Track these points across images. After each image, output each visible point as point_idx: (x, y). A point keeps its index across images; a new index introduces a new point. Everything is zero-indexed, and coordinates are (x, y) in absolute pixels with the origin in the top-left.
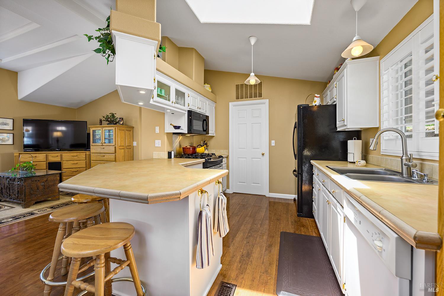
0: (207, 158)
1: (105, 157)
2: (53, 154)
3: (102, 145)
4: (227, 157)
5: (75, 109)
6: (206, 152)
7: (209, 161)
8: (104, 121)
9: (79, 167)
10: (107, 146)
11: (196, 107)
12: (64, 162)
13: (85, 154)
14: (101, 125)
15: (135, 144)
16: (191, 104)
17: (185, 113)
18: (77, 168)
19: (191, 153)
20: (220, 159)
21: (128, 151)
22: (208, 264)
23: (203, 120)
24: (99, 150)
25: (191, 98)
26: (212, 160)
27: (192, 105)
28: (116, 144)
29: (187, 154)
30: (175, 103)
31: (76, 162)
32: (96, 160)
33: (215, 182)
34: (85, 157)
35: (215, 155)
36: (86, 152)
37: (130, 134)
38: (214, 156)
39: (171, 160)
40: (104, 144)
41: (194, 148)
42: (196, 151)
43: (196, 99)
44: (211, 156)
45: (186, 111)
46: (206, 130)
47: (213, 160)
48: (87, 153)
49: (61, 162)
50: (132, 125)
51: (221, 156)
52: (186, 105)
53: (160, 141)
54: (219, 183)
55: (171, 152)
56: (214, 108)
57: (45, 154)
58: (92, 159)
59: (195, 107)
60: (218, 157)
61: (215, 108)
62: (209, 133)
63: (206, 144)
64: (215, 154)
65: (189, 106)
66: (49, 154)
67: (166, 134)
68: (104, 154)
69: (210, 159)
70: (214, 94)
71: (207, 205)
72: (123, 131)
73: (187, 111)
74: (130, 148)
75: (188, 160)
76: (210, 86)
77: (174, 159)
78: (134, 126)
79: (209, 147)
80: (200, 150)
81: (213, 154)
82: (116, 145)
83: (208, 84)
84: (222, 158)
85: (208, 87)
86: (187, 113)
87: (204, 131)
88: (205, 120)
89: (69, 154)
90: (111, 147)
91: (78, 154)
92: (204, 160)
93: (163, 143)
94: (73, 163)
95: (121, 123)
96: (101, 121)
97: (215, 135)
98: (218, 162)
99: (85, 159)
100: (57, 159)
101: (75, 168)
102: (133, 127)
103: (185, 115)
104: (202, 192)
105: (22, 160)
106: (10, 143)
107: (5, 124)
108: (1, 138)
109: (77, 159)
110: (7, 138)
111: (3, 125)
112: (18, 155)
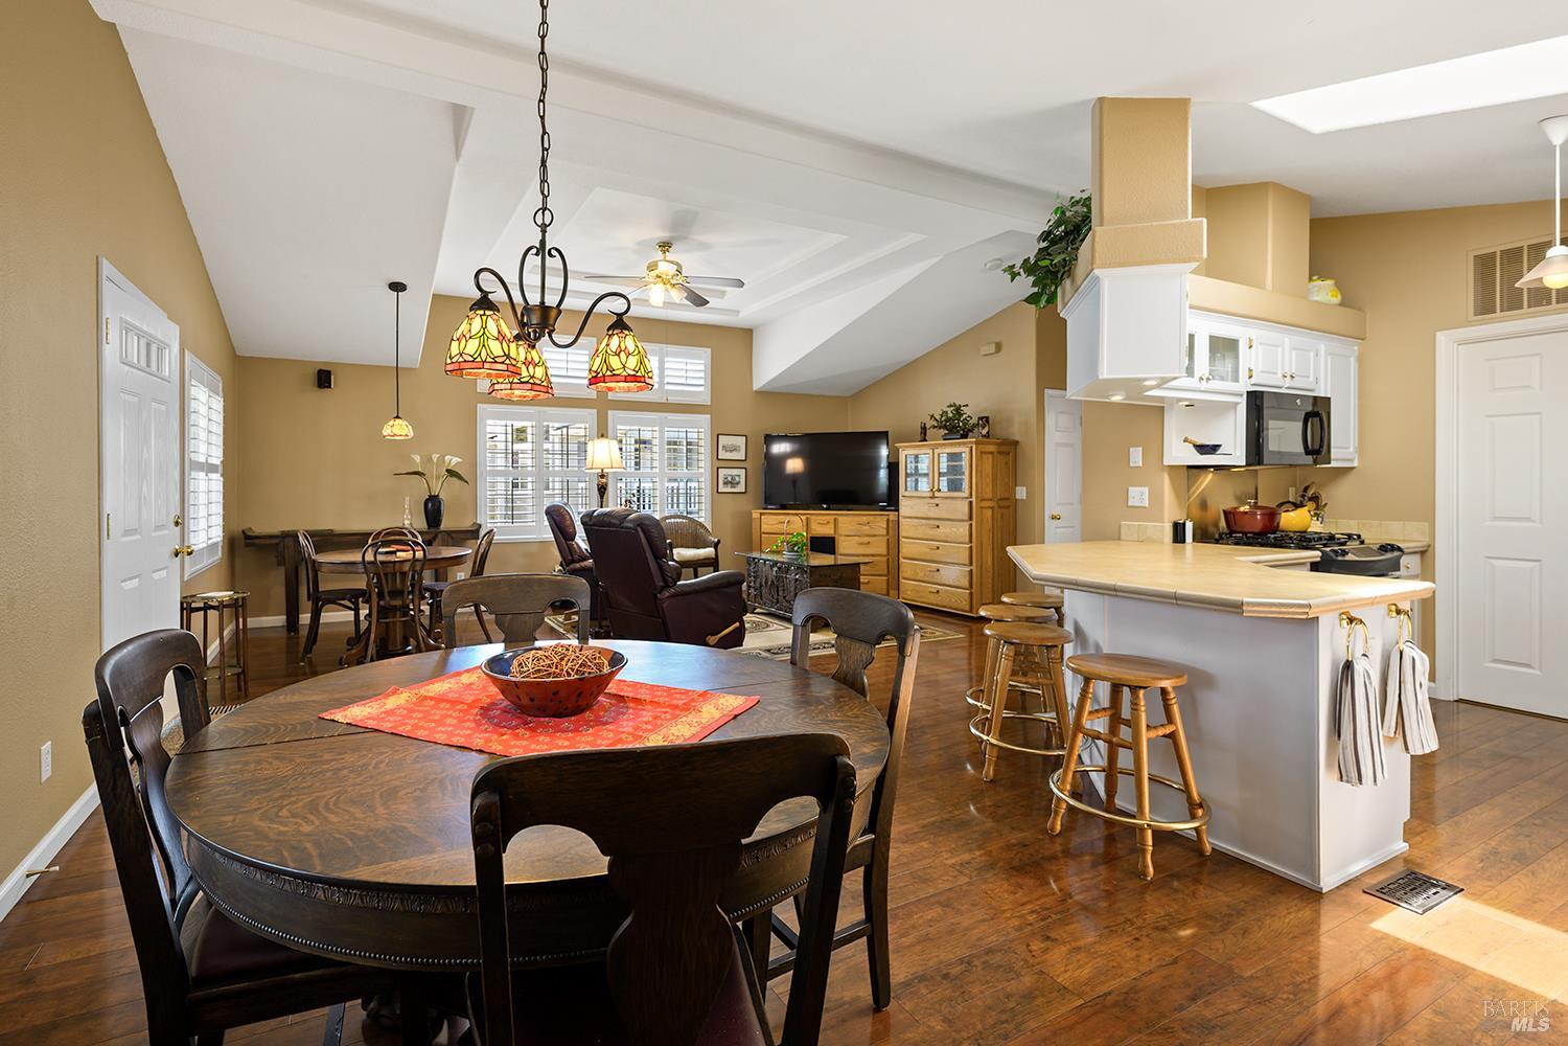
0: (1328, 549)
1: (941, 530)
2: (820, 517)
3: (933, 497)
4: (1423, 553)
5: (846, 398)
6: (1316, 527)
7: (1340, 558)
8: (934, 427)
10: (946, 498)
11: (1276, 373)
12: (841, 537)
13: (885, 518)
14: (926, 440)
15: (1021, 493)
16: (1260, 370)
17: (1236, 404)
19: (1256, 531)
20: (1389, 555)
21: (1002, 515)
22: (1375, 781)
23: (1307, 414)
24: (923, 509)
25: (1260, 348)
26: (1350, 557)
27: (1262, 372)
28: (974, 493)
29: (1239, 533)
30: (1208, 379)
31: (867, 539)
32: (915, 536)
33: (1386, 606)
34: (885, 526)
35: (1362, 542)
36: (888, 515)
37: (1006, 463)
38: (1355, 544)
39: (1184, 548)
40: (937, 494)
41: (1272, 515)
42: (1278, 524)
43: (1278, 346)
44: (1344, 544)
45: (1241, 395)
46: (1317, 448)
47: (1358, 556)
48: (892, 515)
49: (834, 537)
50: (1011, 438)
51: (1392, 546)
52: (1243, 373)
53: (1147, 489)
54: (1398, 612)
55: (1184, 524)
56: (1352, 359)
57: (803, 518)
58: (902, 533)
59: (1274, 376)
60: (1375, 547)
61: (1361, 360)
62: (1332, 456)
63: (1315, 498)
64: (1359, 536)
65: (1250, 377)
66: (813, 517)
67: (1166, 469)
68: (937, 523)
69: (1344, 553)
70: (1353, 308)
71: (1364, 655)
72: (990, 456)
73: (1245, 396)
74: (1008, 507)
75: (1245, 550)
76: (1336, 284)
77: (1194, 546)
78: (1017, 439)
79: (1325, 509)
80: (1291, 519)
81: (1350, 536)
82: (974, 496)
83: (1323, 277)
84: (1396, 554)
85: (1325, 292)
86: (1243, 400)
87: (1308, 452)
88: (1317, 414)
89: (850, 519)
90: (958, 502)
91: (871, 518)
92: (1319, 553)
93: (1156, 497)
94: (861, 541)
95: (984, 432)
96: (924, 429)
97: (1355, 464)
98: (1377, 566)
99: (884, 532)
100: (827, 531)
101: (866, 555)
102: (1016, 443)
103: (1239, 407)
104: (1351, 620)
105: (765, 528)
106: (741, 488)
107: (735, 449)
108: (729, 479)
109: (870, 533)
110: (737, 479)
111: (731, 451)
112: (758, 515)
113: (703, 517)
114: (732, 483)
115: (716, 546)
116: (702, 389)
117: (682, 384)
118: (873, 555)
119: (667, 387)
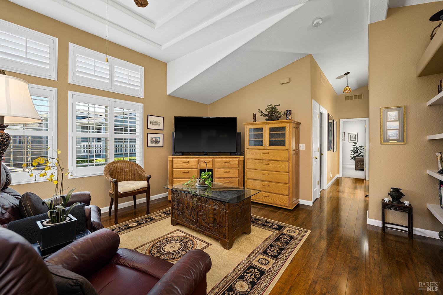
2: (205, 160)
3: (265, 149)
5: (207, 105)
8: (261, 115)
9: (231, 176)
10: (274, 149)
12: (216, 169)
13: (237, 159)
14: (256, 122)
15: (302, 147)
18: (229, 178)
21: (297, 158)
24: (260, 155)
28: (290, 147)
31: (228, 170)
32: (255, 168)
34: (237, 163)
36: (239, 158)
37: (298, 133)
48: (241, 158)
49: (212, 169)
57: (197, 159)
58: (247, 167)
66: (201, 159)
68: (268, 162)
72: (294, 129)
74: (298, 154)
78: (300, 122)
82: (290, 149)
89: (221, 159)
90: (282, 152)
91: (231, 159)
94: (226, 171)
99: (237, 166)
100: (209, 166)
101: (227, 178)
102: (300, 124)
105: (175, 166)
106: (160, 144)
107: (157, 124)
108: (154, 139)
109: (230, 167)
110: (158, 139)
111: (155, 125)
112: (171, 159)
113: (139, 160)
114: (156, 142)
115: (148, 179)
116: (139, 88)
117: (126, 83)
118: (231, 178)
119: (116, 83)
